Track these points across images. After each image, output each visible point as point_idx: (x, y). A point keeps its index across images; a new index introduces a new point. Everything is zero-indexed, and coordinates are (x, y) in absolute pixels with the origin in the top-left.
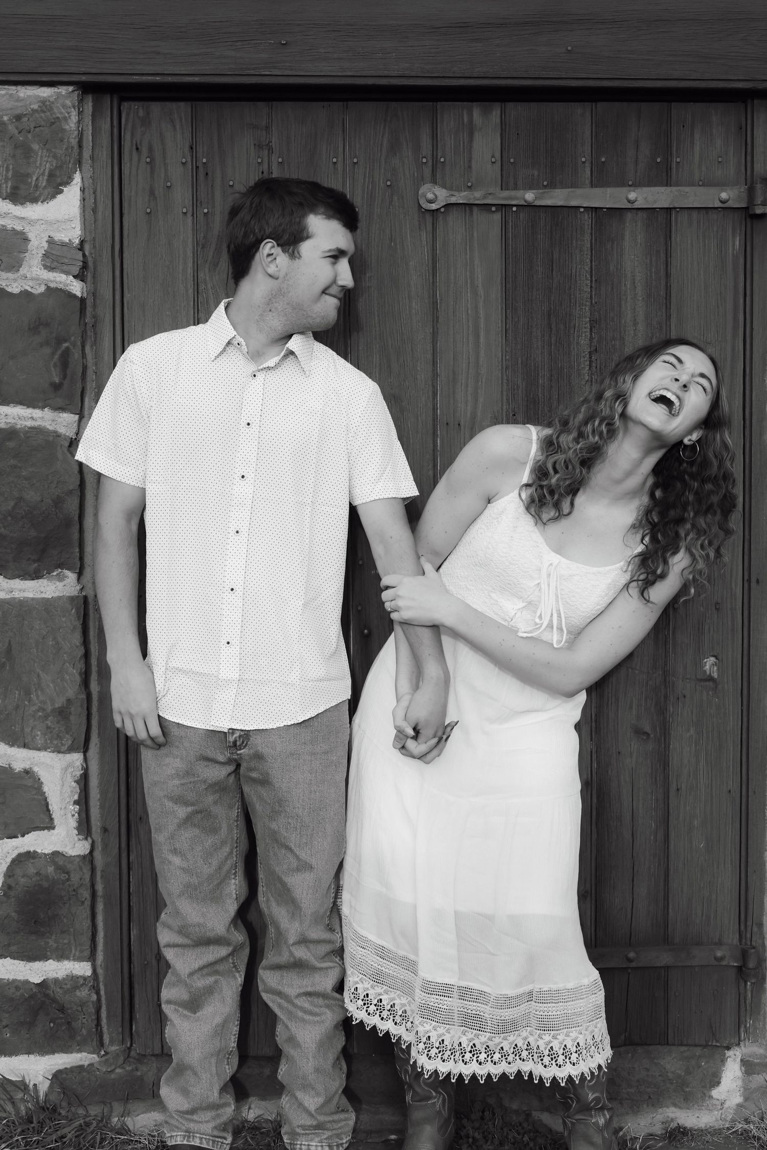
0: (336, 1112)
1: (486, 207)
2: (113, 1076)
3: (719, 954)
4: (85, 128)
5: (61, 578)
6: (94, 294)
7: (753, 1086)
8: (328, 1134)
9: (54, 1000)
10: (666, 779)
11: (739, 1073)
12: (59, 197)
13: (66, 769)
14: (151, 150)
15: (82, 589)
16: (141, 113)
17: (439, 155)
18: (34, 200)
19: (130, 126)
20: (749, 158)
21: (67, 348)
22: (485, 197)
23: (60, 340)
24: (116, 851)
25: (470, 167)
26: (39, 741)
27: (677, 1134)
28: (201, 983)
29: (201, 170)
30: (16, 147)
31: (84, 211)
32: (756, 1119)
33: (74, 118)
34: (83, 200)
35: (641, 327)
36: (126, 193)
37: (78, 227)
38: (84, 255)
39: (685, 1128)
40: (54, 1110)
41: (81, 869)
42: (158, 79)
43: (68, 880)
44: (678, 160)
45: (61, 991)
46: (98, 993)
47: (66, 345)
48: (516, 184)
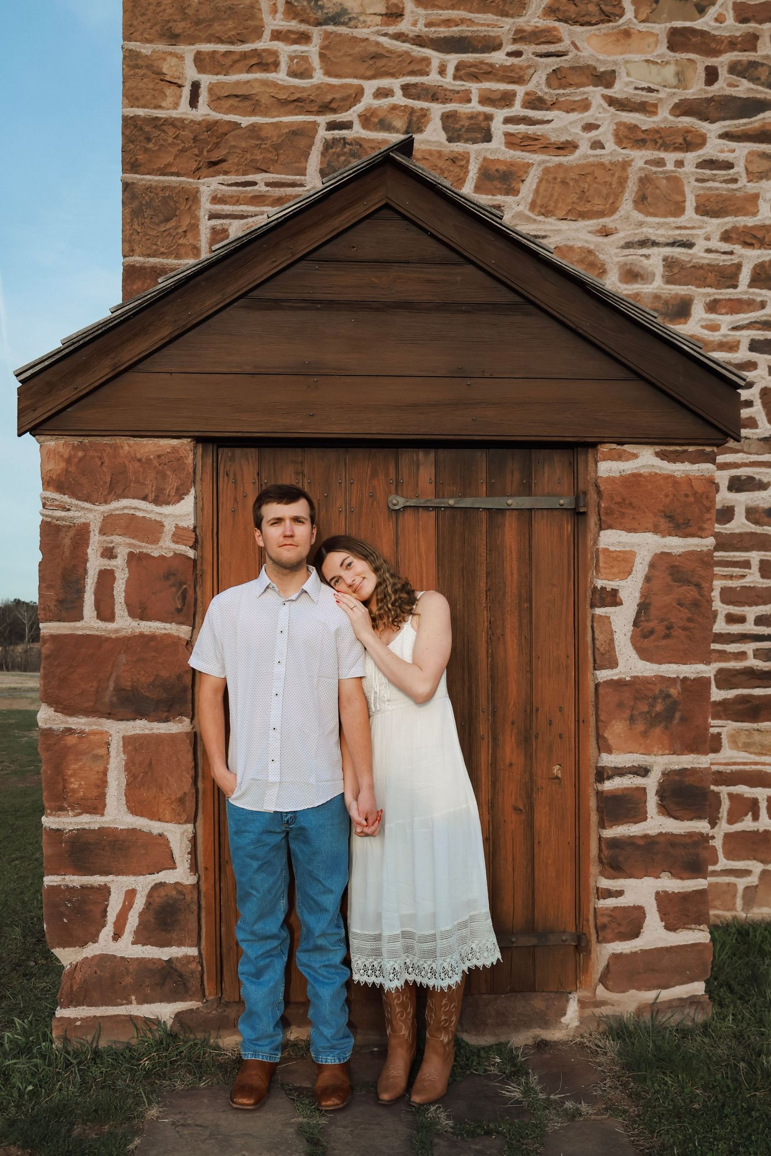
0: (341, 1039)
1: (426, 508)
2: (211, 1015)
3: (564, 938)
4: (197, 463)
5: (181, 722)
6: (202, 558)
7: (586, 1015)
8: (338, 1052)
9: (176, 970)
10: (532, 835)
11: (577, 1008)
12: (182, 501)
13: (183, 833)
14: (235, 475)
15: (193, 728)
16: (230, 454)
17: (400, 478)
18: (168, 503)
19: (223, 462)
20: (575, 480)
21: (186, 588)
22: (425, 503)
23: (181, 584)
24: (212, 881)
25: (417, 485)
26: (168, 817)
27: (542, 1045)
28: (262, 963)
30: (157, 473)
31: (196, 510)
32: (587, 1035)
33: (191, 457)
34: (196, 503)
35: (515, 576)
36: (220, 499)
37: (193, 519)
38: (196, 535)
39: (546, 1041)
40: (176, 1036)
41: (192, 892)
42: (239, 434)
43: (184, 899)
44: (536, 481)
45: (180, 965)
46: (202, 966)
47: (185, 586)
48: (443, 495)
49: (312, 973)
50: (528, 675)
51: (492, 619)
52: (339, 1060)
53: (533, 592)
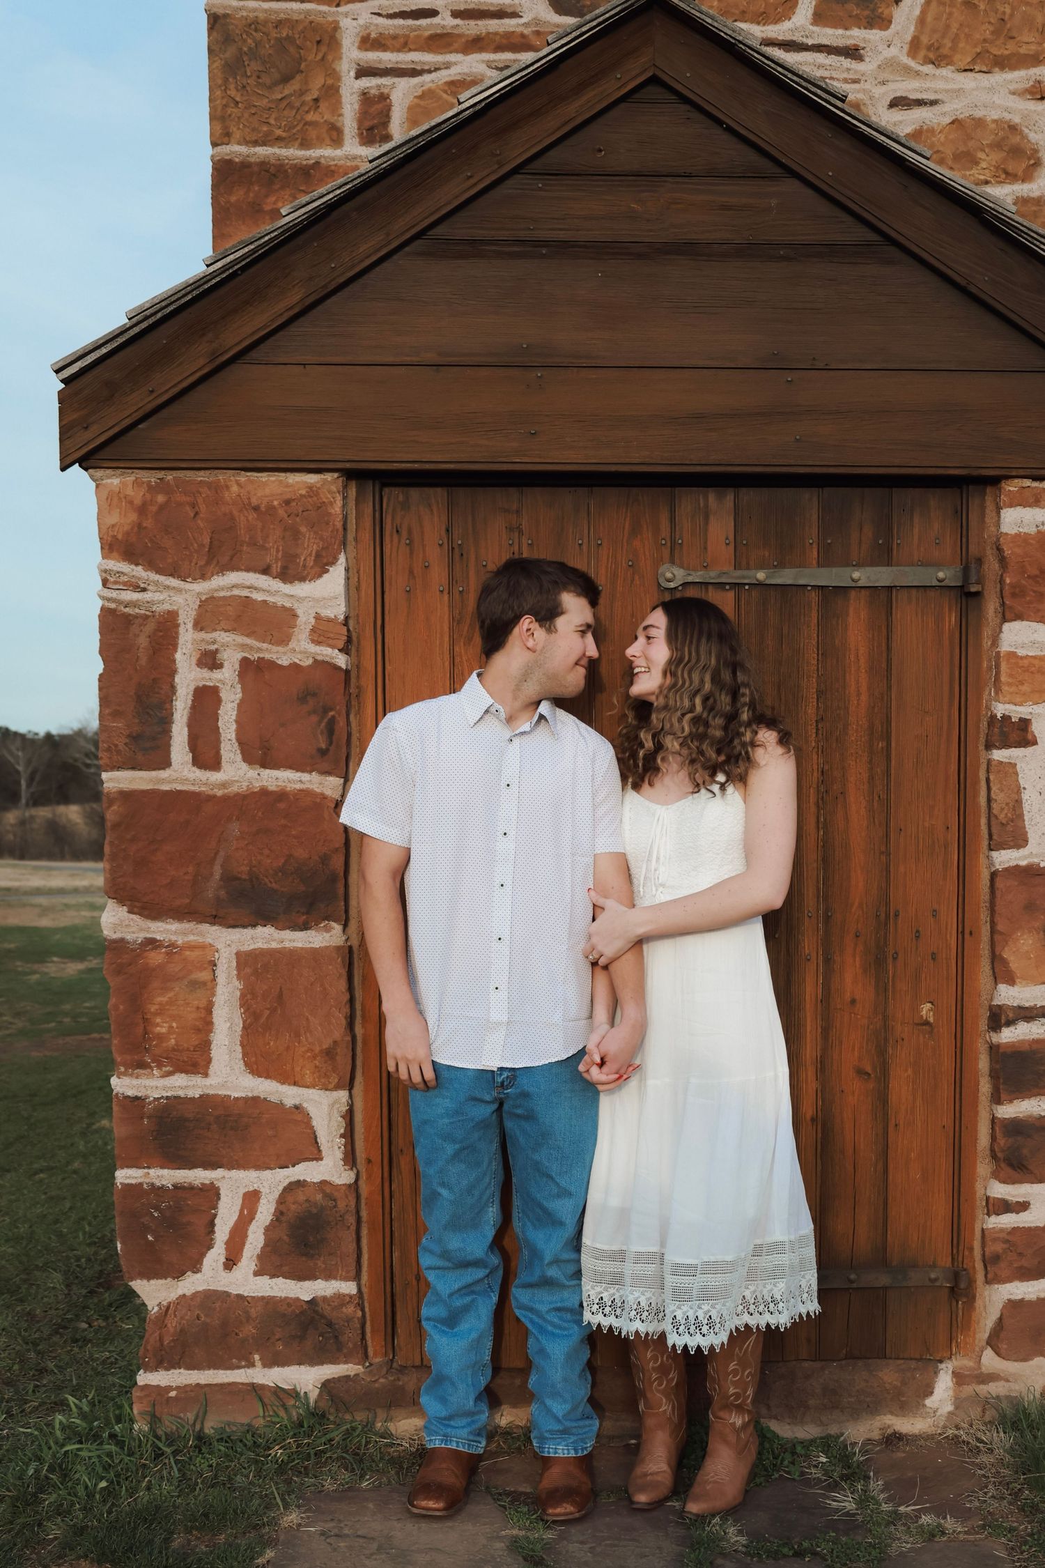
0: (582, 1419)
1: (721, 585)
2: (377, 1385)
3: (933, 1276)
4: (349, 512)
5: (328, 929)
6: (358, 667)
7: (963, 1395)
8: (573, 1438)
9: (323, 1316)
10: (886, 1114)
11: (950, 1384)
12: (326, 576)
13: (333, 1105)
14: (410, 532)
15: (347, 940)
16: (401, 498)
17: (677, 537)
18: (302, 579)
19: (390, 511)
20: (964, 540)
21: (333, 717)
22: (719, 576)
23: (326, 710)
24: (379, 1180)
25: (705, 548)
26: (308, 1079)
27: (893, 1440)
28: (458, 1302)
29: (457, 551)
30: (285, 530)
31: (348, 590)
32: (966, 1426)
33: (339, 503)
34: (348, 579)
35: (864, 698)
36: (387, 572)
37: (343, 604)
38: (348, 630)
39: (900, 1434)
40: (323, 1416)
41: (347, 1197)
42: (416, 466)
43: (335, 1206)
44: (899, 542)
45: (329, 1308)
46: (363, 1310)
47: (332, 713)
48: (748, 564)
49: (536, 1319)
50: (883, 858)
51: (826, 767)
52: (576, 1451)
53: (893, 724)
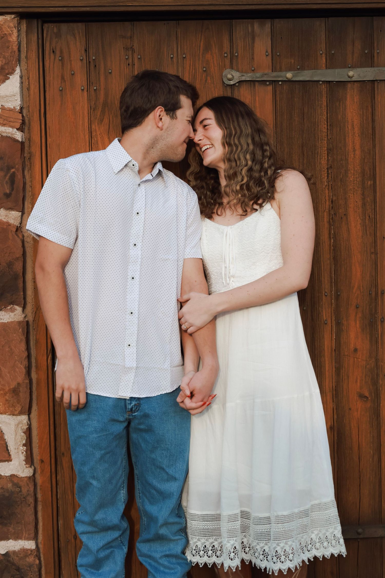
1: (263, 82)
4: (22, 40)
5: (12, 310)
6: (29, 140)
9: (13, 564)
10: (379, 424)
12: (7, 81)
13: (18, 425)
14: (61, 52)
15: (25, 317)
16: (55, 30)
17: (234, 51)
19: (48, 39)
21: (14, 172)
23: (9, 168)
24: (49, 473)
25: (253, 58)
26: (2, 408)
28: (102, 554)
29: (92, 63)
31: (22, 90)
33: (15, 34)
34: (22, 83)
35: (358, 152)
36: (47, 78)
37: (19, 99)
38: (23, 116)
41: (28, 485)
42: (65, 9)
43: (20, 491)
44: (378, 51)
45: (17, 558)
46: (39, 559)
47: (13, 170)
48: (281, 68)
49: (153, 563)
50: (373, 256)
51: (334, 198)
53: (377, 169)
